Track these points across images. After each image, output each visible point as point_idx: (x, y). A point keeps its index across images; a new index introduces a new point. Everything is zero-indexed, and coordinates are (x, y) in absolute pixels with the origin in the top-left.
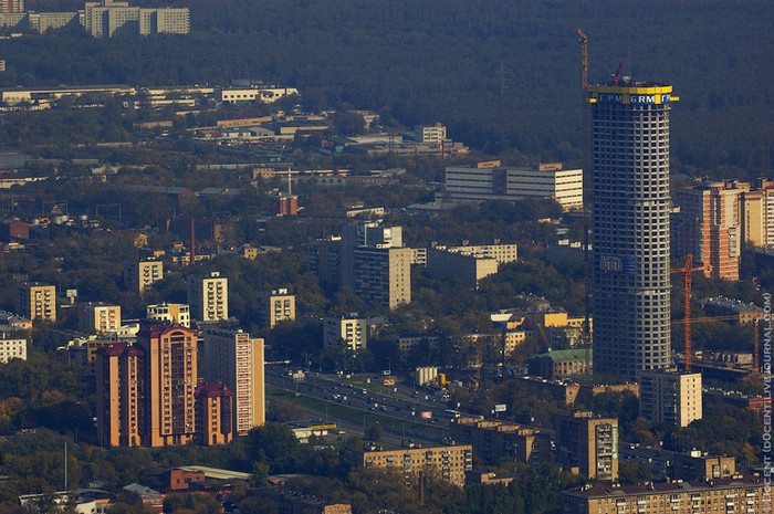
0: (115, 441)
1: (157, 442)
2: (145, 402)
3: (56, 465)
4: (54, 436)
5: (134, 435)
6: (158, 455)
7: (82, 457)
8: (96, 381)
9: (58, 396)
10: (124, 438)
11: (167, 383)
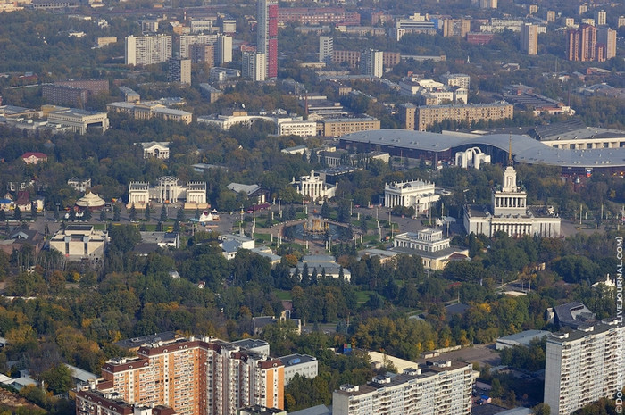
0: (571, 59)
1: (583, 60)
2: (580, 48)
3: (554, 65)
4: (552, 56)
5: (577, 57)
6: (583, 63)
7: (561, 63)
8: (565, 41)
9: (555, 44)
10: (573, 58)
11: (587, 42)
